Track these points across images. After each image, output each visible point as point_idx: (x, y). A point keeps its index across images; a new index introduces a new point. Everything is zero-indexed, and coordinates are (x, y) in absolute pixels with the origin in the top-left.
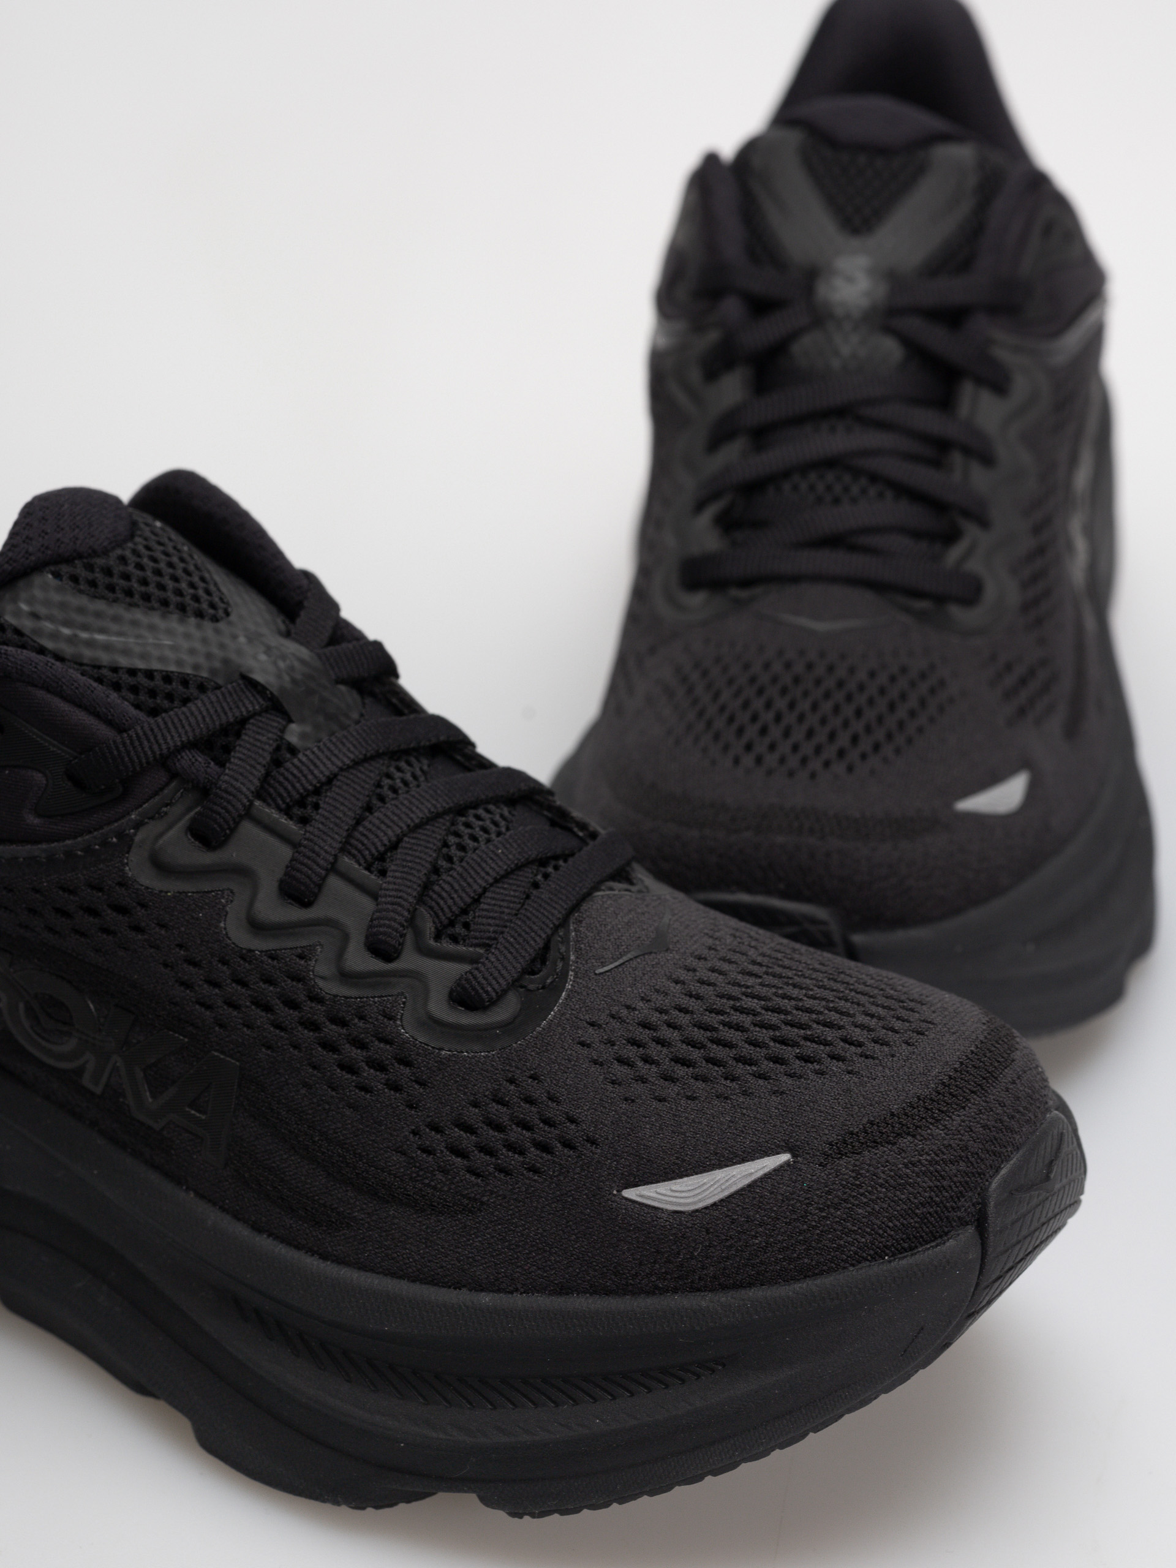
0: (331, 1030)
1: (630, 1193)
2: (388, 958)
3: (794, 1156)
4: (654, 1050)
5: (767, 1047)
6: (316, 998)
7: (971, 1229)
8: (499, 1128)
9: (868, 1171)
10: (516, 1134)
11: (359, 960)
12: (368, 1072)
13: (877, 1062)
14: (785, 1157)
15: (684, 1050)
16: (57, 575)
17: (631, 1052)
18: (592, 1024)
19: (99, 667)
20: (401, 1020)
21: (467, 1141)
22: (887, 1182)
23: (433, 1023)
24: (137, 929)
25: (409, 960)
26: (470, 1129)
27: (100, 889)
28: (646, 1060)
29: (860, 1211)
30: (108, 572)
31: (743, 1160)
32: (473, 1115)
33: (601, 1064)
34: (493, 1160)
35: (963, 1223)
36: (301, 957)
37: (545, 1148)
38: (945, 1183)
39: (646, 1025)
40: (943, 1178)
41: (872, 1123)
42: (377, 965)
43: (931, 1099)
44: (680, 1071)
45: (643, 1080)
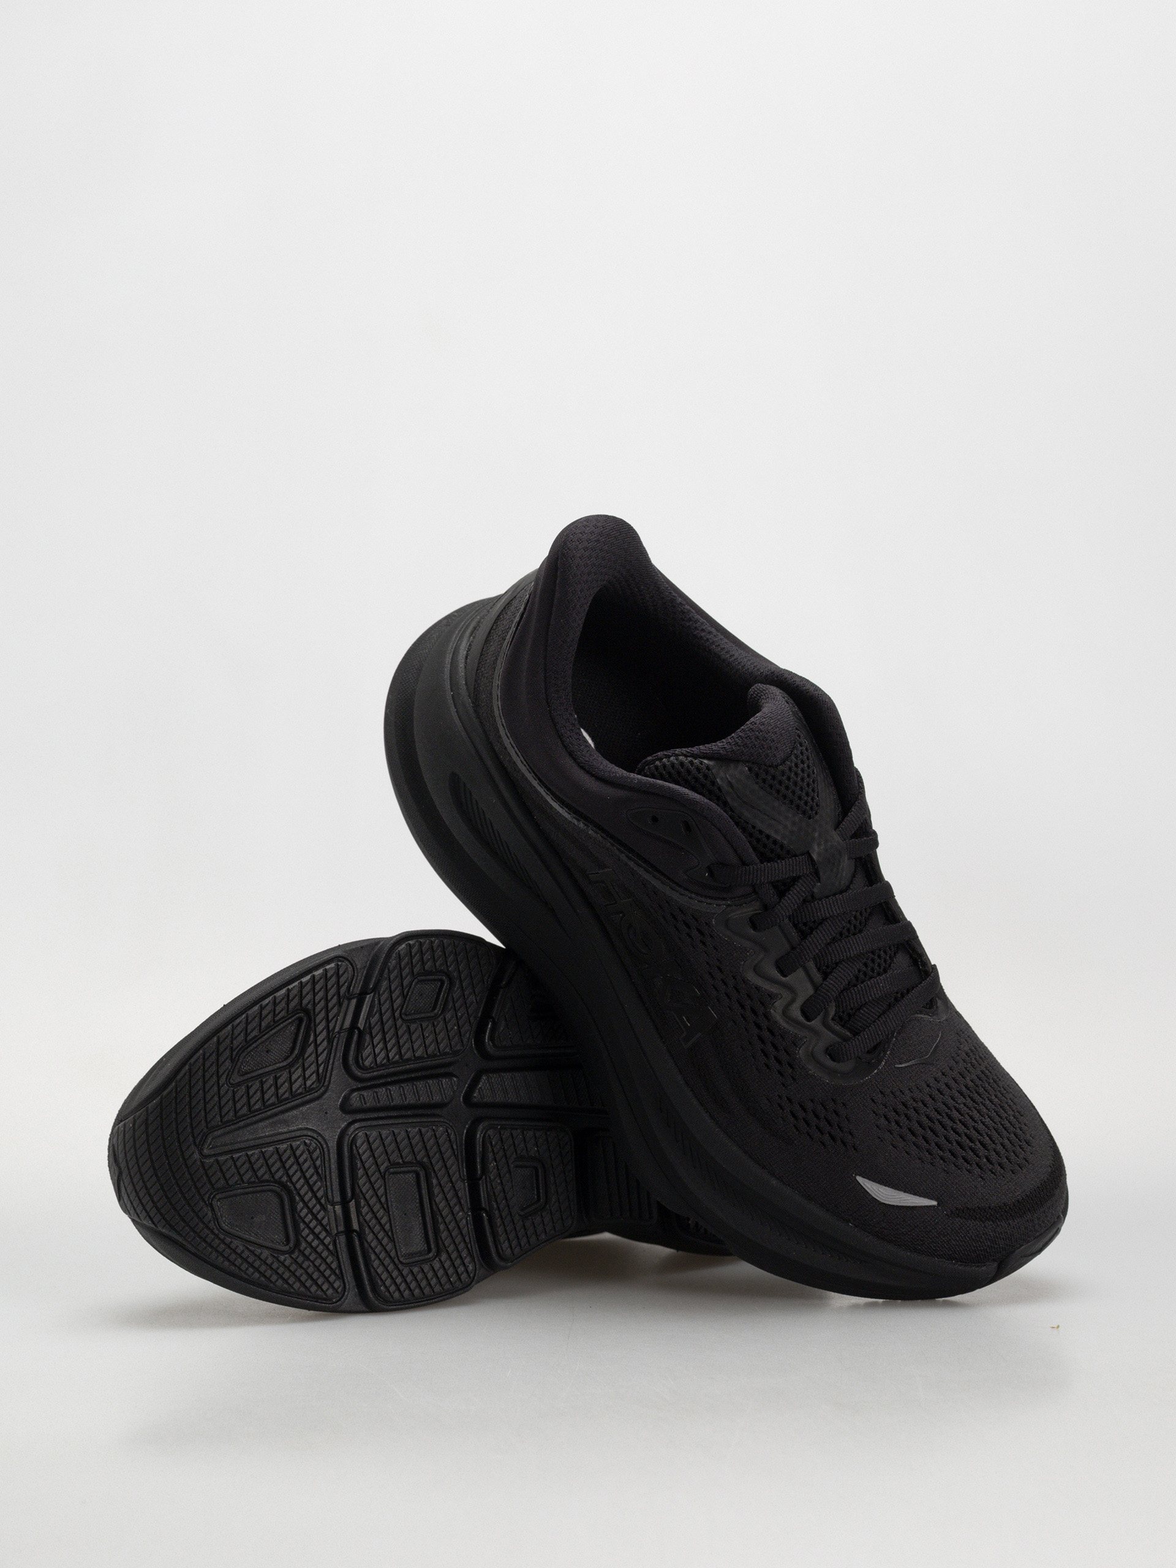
0: (766, 1034)
1: (859, 1179)
2: (809, 1019)
3: (938, 1204)
4: (903, 1120)
5: (952, 1144)
6: (767, 1016)
7: (996, 1265)
8: (817, 1116)
9: (966, 1229)
10: (823, 1124)
11: (796, 1012)
12: (773, 1061)
13: (995, 1177)
14: (934, 1203)
15: (916, 1127)
16: (750, 769)
17: (892, 1115)
18: (882, 1093)
19: (747, 823)
20: (800, 1049)
21: (801, 1114)
22: (971, 1236)
23: (812, 1056)
24: (704, 944)
25: (816, 1023)
26: (804, 1109)
27: (696, 920)
28: (897, 1123)
29: (953, 1242)
30: (774, 777)
31: (915, 1194)
32: (809, 1105)
33: (876, 1115)
34: (808, 1129)
35: (994, 1260)
36: (770, 996)
37: (833, 1138)
38: (996, 1246)
39: (904, 1104)
40: (996, 1244)
41: (979, 1208)
42: (801, 1019)
43: (1010, 1208)
44: (910, 1136)
45: (890, 1132)
